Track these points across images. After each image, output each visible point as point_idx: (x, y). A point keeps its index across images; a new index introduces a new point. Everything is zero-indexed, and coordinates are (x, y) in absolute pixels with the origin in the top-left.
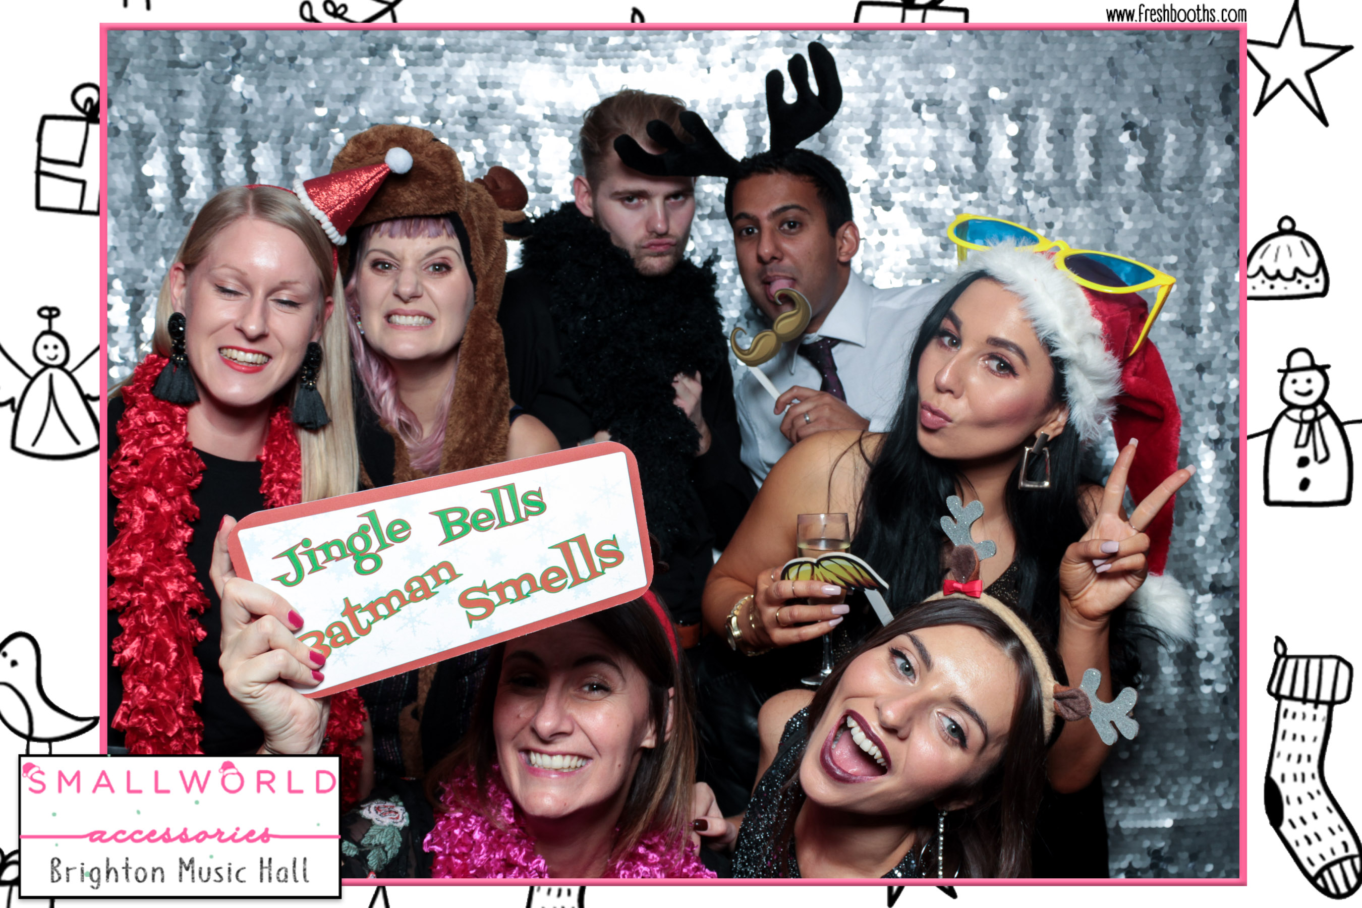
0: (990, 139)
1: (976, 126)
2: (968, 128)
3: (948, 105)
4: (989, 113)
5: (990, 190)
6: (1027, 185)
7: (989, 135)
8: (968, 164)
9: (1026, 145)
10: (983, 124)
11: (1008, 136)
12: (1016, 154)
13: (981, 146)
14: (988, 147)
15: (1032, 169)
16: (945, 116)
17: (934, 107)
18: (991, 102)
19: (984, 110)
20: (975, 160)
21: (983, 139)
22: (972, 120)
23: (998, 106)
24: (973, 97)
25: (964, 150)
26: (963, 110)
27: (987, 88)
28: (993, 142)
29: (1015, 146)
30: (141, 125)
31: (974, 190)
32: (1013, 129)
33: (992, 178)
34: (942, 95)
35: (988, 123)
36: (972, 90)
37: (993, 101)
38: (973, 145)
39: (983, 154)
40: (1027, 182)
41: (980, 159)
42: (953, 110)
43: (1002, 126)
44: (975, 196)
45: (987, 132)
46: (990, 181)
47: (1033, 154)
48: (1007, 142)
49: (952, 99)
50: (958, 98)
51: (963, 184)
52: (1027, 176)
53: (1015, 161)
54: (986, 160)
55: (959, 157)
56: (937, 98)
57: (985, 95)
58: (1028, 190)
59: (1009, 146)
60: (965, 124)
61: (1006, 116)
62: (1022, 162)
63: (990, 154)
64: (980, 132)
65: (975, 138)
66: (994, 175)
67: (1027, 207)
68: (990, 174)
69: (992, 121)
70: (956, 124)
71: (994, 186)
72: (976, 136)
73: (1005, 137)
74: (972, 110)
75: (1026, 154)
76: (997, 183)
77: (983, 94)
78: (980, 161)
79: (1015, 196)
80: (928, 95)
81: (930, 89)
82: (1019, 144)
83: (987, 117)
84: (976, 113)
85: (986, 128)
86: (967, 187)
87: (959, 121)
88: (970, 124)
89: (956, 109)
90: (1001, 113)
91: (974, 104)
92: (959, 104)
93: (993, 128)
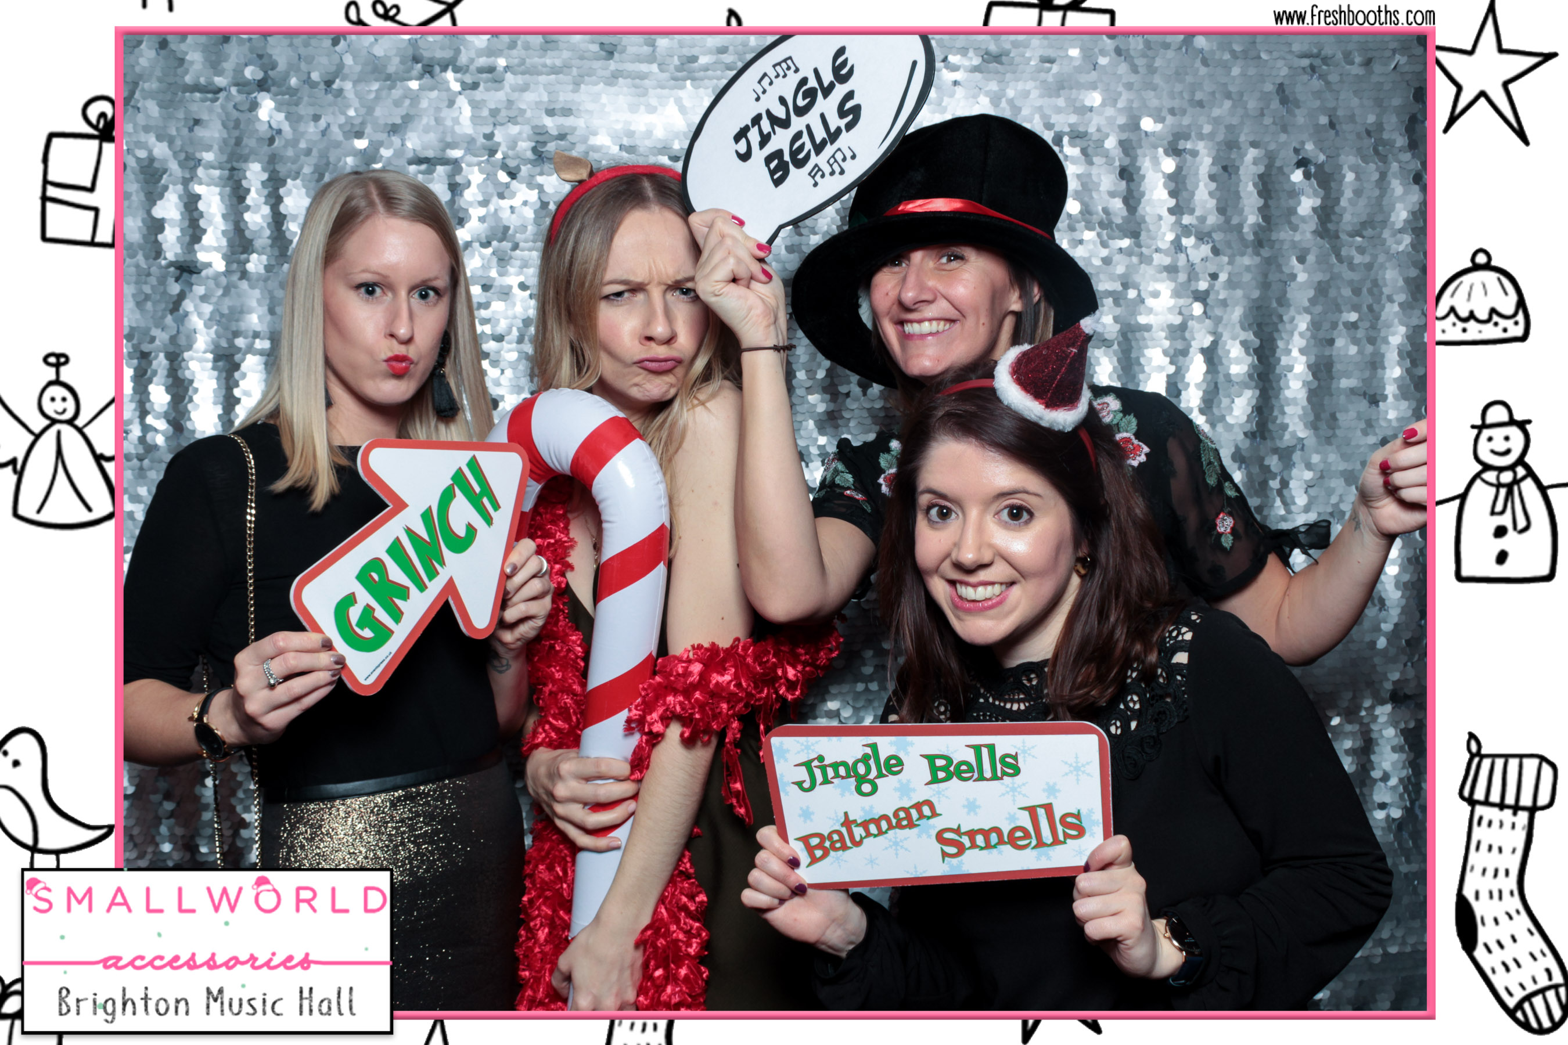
0: (1144, 177)
1: (1127, 161)
2: (1117, 164)
3: (1094, 138)
4: (1141, 147)
5: (1143, 235)
6: (1186, 231)
7: (1141, 173)
8: (1117, 205)
9: (1184, 183)
10: (1134, 159)
11: (1164, 173)
12: (1173, 194)
13: (1133, 185)
14: (1140, 186)
15: (1192, 212)
16: (1090, 151)
17: (1078, 140)
18: (1143, 135)
19: (1134, 144)
20: (1126, 201)
21: (1135, 177)
22: (1122, 155)
23: (1152, 139)
24: (1122, 128)
25: (1112, 189)
26: (1111, 143)
27: (1140, 118)
28: (1146, 180)
29: (1173, 185)
30: (151, 159)
31: (1126, 236)
32: (1169, 165)
33: (1145, 222)
34: (1087, 125)
35: (1140, 159)
36: (1122, 120)
37: (1146, 133)
38: (1124, 183)
39: (1135, 194)
40: (1186, 226)
41: (1132, 200)
42: (1100, 143)
43: (1156, 162)
44: (1125, 243)
45: (1139, 168)
46: (1143, 226)
47: (1193, 194)
48: (1163, 180)
49: (1099, 130)
50: (1105, 130)
51: (1112, 229)
52: (1186, 220)
53: (1172, 202)
54: (1139, 202)
55: (1106, 197)
56: (1081, 129)
57: (1136, 126)
58: (1188, 236)
59: (1165, 185)
60: (1114, 159)
61: (1161, 150)
62: (1181, 203)
63: (1143, 194)
64: (1130, 169)
65: (1125, 176)
66: (1147, 219)
67: (1187, 256)
68: (1143, 217)
69: (1145, 156)
70: (1104, 160)
71: (1149, 231)
72: (1128, 174)
73: (1160, 175)
74: (1121, 143)
75: (1185, 194)
76: (1151, 227)
77: (1134, 125)
78: (1131, 202)
79: (1172, 242)
80: (1070, 125)
81: (1073, 119)
82: (1177, 183)
83: (1139, 152)
84: (1127, 147)
85: (1138, 164)
86: (1117, 233)
87: (1106, 155)
88: (1120, 160)
89: (1103, 141)
90: (1155, 147)
91: (1124, 136)
92: (1107, 136)
93: (1146, 164)
